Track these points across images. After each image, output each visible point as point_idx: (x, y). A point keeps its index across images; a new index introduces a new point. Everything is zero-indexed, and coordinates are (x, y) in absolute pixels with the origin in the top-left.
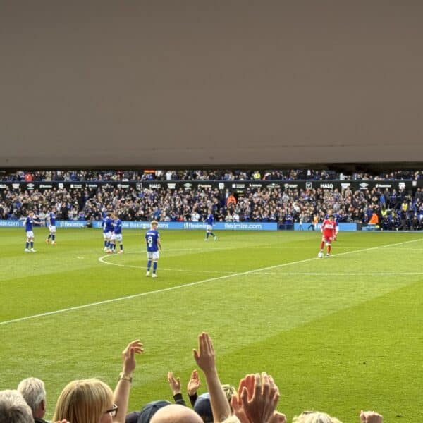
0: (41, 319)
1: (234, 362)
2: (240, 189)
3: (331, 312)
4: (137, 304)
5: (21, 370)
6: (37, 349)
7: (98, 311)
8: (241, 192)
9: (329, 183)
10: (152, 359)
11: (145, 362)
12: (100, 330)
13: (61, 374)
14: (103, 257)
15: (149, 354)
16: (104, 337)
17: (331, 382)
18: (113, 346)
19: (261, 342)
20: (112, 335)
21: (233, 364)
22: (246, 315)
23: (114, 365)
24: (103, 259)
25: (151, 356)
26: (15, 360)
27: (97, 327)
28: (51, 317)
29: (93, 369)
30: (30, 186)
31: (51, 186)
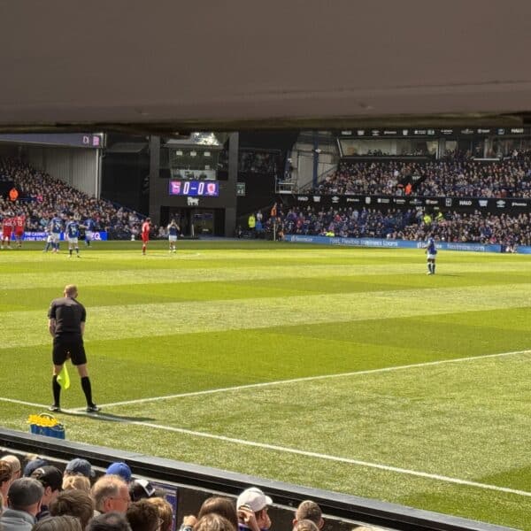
30: (501, 203)
31: (524, 205)
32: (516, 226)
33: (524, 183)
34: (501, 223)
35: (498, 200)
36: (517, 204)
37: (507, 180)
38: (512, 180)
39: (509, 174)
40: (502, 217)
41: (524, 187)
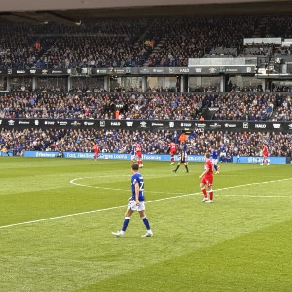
0: (24, 226)
1: (188, 262)
2: (188, 127)
3: (269, 225)
4: (103, 216)
5: (11, 265)
6: (22, 249)
7: (71, 221)
8: (188, 130)
9: (263, 123)
10: (118, 258)
11: (113, 261)
12: (74, 235)
13: (44, 268)
14: (73, 180)
15: (116, 254)
16: (78, 241)
17: (270, 279)
18: (86, 248)
19: (209, 247)
20: (84, 240)
21: (187, 263)
22: (196, 226)
23: (88, 262)
24: (73, 182)
25: (118, 256)
26: (5, 257)
27: (72, 233)
28: (33, 225)
29: (71, 265)
30: (11, 122)
31: (28, 123)
32: (23, 138)
33: (27, 108)
34: (12, 136)
35: (9, 119)
36: (22, 123)
37: (15, 106)
38: (18, 106)
39: (16, 102)
40: (13, 131)
41: (26, 111)
